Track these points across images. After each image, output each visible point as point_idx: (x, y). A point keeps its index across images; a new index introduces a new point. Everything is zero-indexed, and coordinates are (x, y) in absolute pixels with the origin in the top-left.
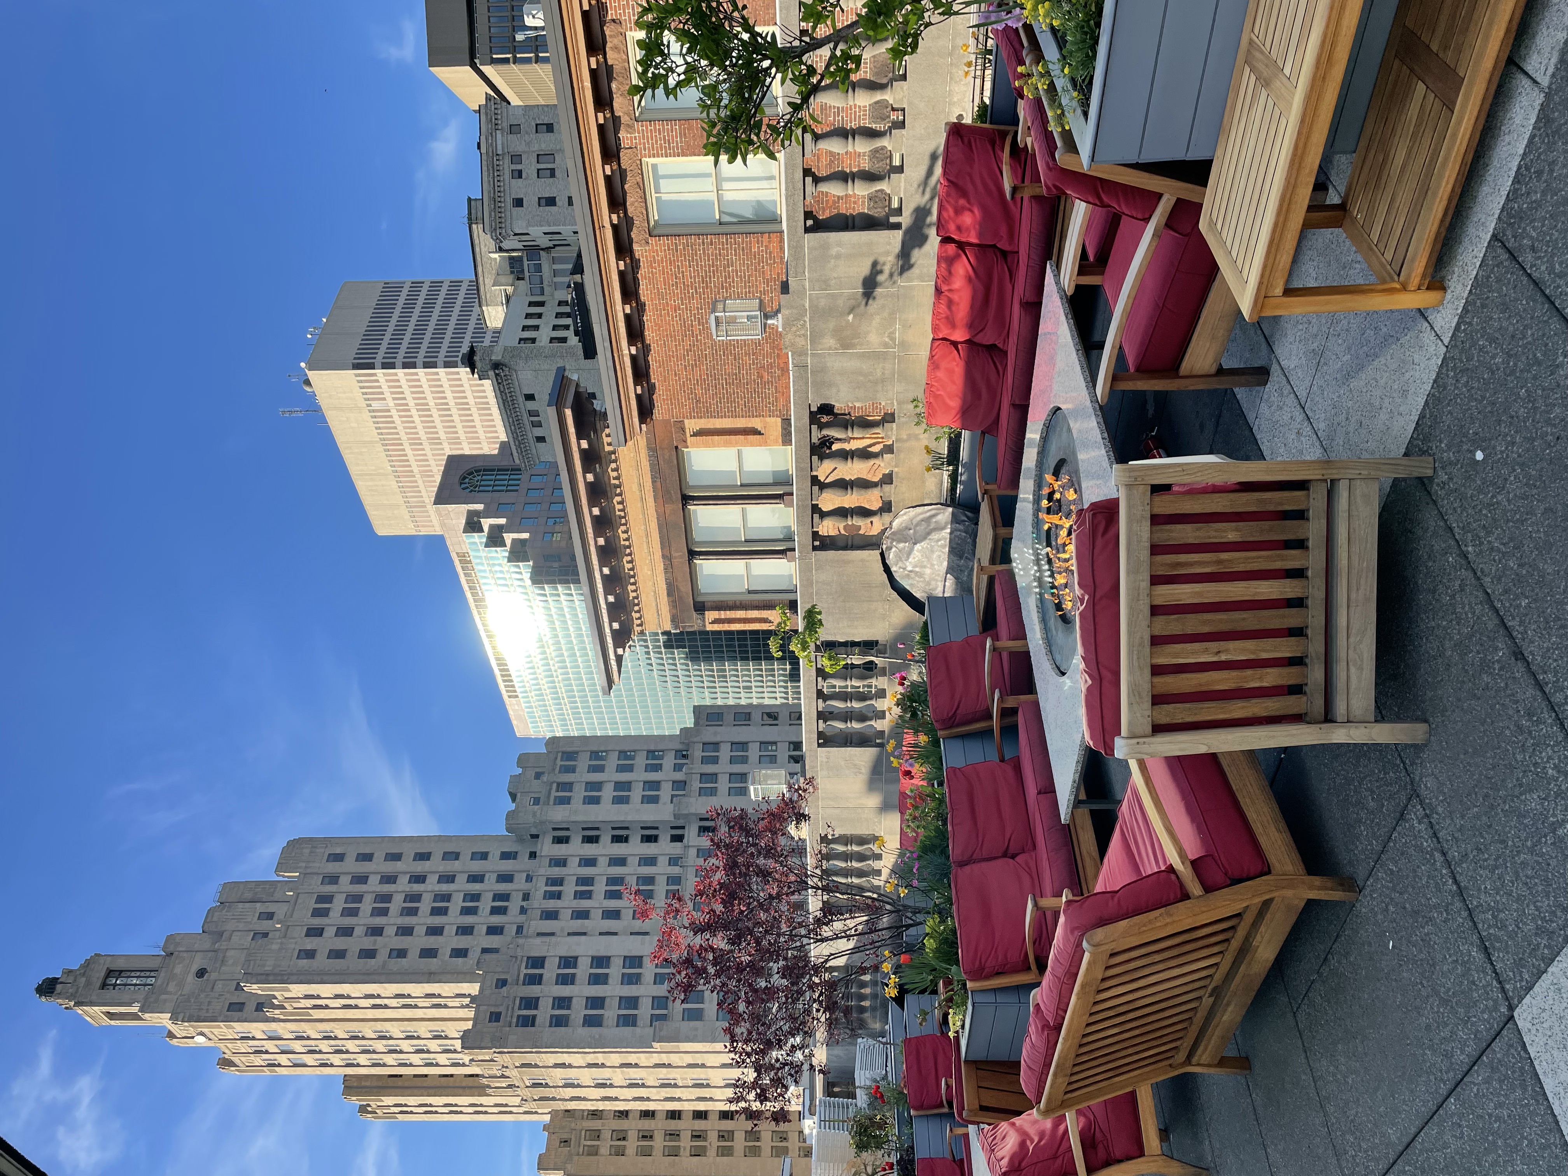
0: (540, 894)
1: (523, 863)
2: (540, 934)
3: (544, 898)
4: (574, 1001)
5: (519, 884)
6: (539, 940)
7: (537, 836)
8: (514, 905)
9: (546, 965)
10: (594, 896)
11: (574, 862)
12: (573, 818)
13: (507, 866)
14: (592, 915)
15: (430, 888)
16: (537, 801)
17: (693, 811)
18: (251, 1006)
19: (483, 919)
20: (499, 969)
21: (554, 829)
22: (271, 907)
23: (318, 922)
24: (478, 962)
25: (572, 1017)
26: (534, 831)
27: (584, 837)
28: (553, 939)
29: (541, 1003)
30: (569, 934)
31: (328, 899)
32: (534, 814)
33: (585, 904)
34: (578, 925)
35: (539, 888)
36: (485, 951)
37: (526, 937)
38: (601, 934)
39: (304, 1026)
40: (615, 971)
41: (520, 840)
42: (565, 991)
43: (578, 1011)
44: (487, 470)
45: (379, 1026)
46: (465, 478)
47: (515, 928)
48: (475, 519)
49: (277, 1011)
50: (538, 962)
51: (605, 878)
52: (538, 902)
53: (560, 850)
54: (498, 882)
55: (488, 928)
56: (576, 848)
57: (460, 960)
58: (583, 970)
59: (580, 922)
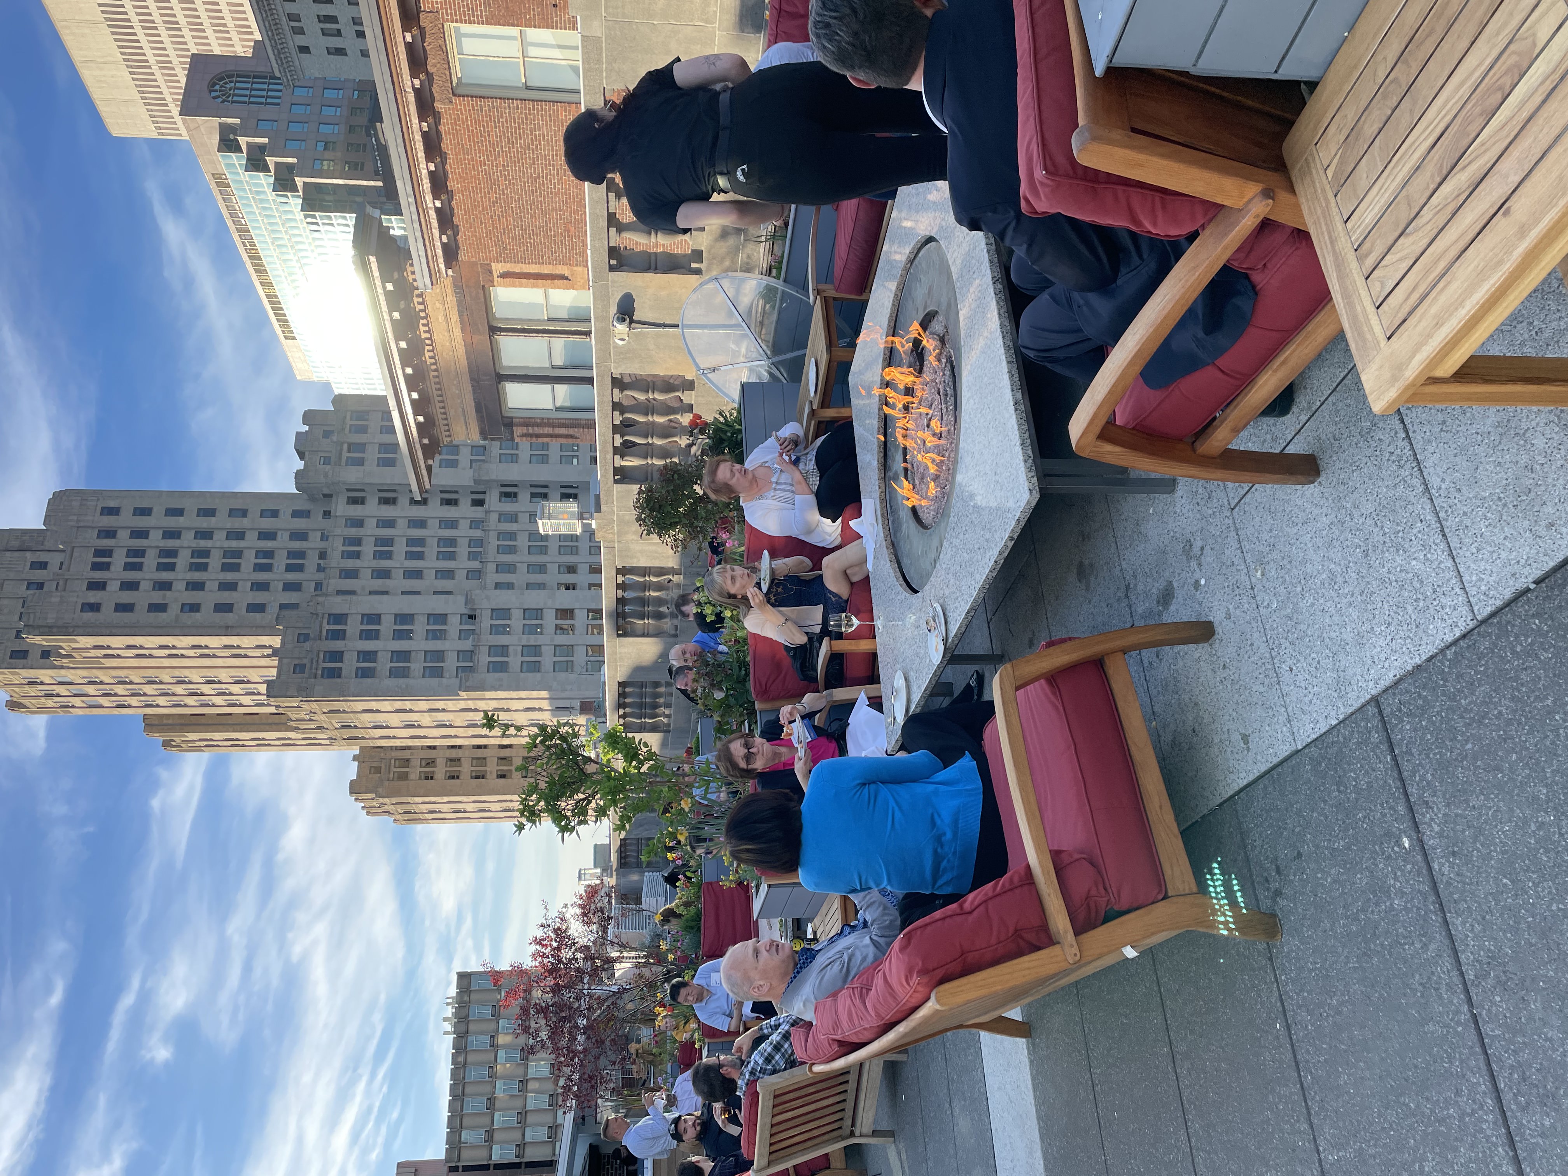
0: (337, 554)
1: (317, 521)
2: (339, 593)
3: (342, 558)
4: (379, 654)
5: (314, 542)
6: (339, 599)
7: (330, 496)
8: (311, 562)
9: (349, 622)
10: (394, 557)
11: (371, 523)
12: (367, 481)
13: (300, 524)
14: (393, 574)
15: (218, 544)
16: (327, 461)
17: (494, 477)
18: (35, 655)
19: (278, 575)
20: (301, 625)
21: (348, 490)
22: (43, 557)
23: (98, 575)
24: (277, 618)
25: (379, 669)
26: (326, 491)
27: (380, 498)
28: (354, 597)
29: (346, 656)
30: (371, 593)
31: (108, 553)
32: (326, 475)
33: (385, 564)
34: (378, 584)
35: (337, 547)
36: (283, 607)
37: (326, 595)
38: (403, 593)
39: (96, 672)
40: (420, 627)
41: (312, 499)
42: (369, 645)
43: (384, 664)
44: (243, 75)
45: (177, 673)
46: (214, 84)
47: (313, 584)
48: (232, 137)
49: (65, 660)
50: (340, 618)
51: (405, 539)
52: (335, 560)
53: (356, 511)
54: (291, 539)
55: (284, 584)
56: (372, 509)
57: (258, 615)
58: (387, 626)
59: (380, 581)
